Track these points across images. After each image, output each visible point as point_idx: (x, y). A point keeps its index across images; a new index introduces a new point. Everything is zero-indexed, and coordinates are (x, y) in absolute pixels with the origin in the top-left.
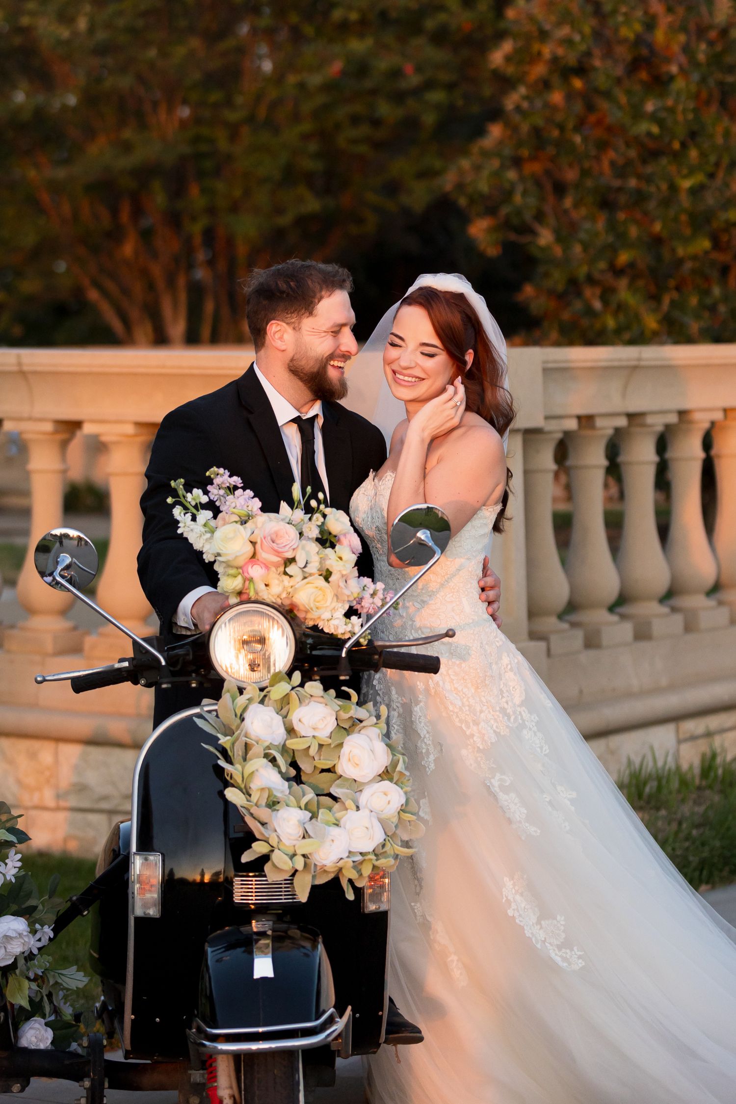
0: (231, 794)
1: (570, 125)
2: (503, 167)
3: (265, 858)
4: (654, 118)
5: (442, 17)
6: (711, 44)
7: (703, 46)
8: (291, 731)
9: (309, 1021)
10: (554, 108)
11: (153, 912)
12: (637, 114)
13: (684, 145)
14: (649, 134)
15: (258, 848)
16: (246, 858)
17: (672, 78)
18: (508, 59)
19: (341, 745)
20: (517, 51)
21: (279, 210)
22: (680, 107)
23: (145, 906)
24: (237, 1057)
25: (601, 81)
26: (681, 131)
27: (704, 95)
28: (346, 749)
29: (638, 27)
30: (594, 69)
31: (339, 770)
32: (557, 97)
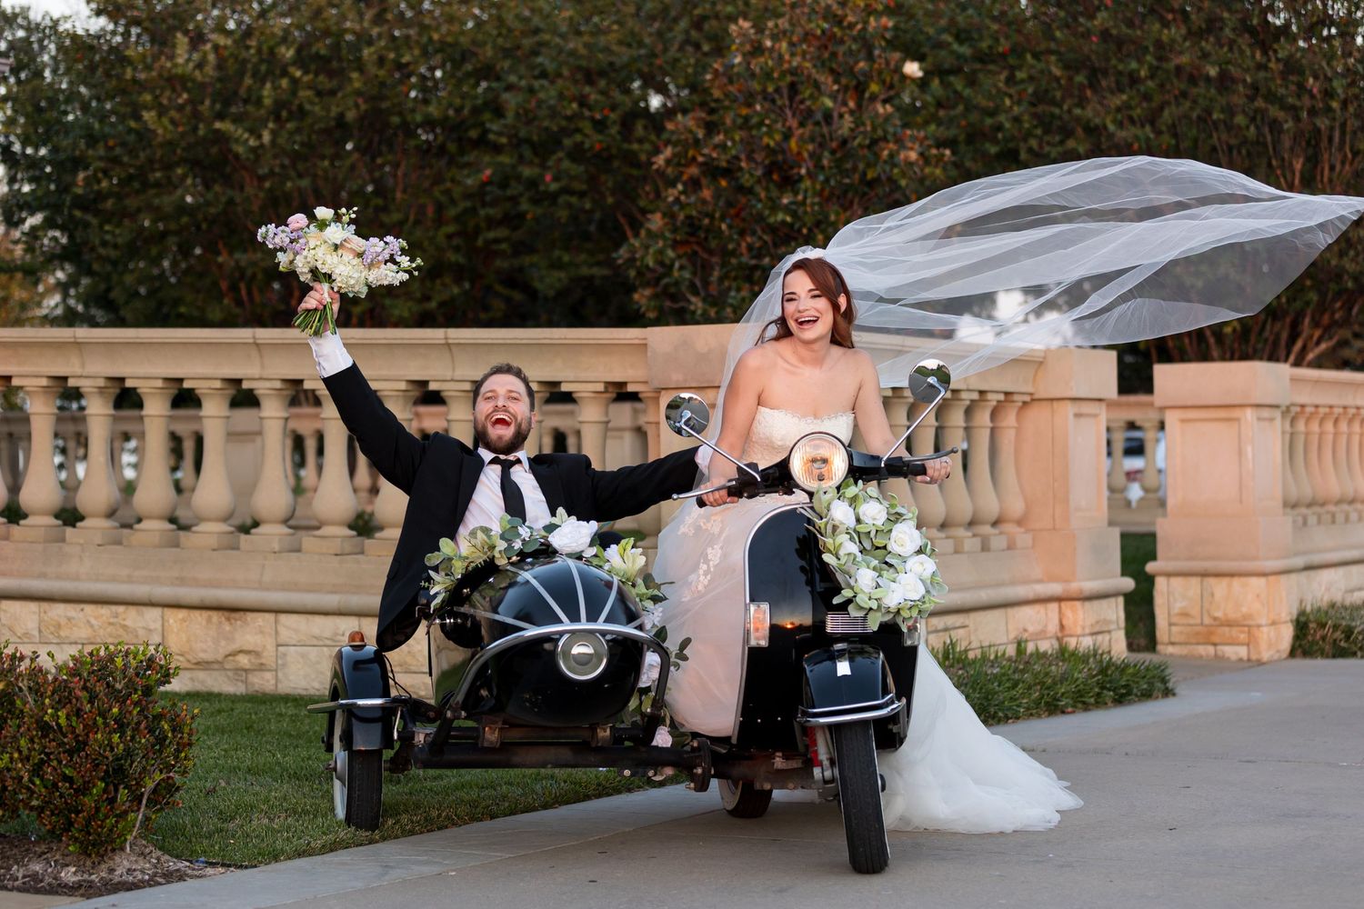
0: (827, 558)
1: (717, 215)
2: (665, 246)
3: (849, 601)
4: (786, 209)
5: (578, 138)
6: (833, 152)
7: (826, 154)
8: (858, 521)
9: (878, 699)
10: (704, 202)
11: (764, 643)
12: (775, 207)
13: (810, 230)
14: (784, 222)
15: (847, 593)
16: (836, 601)
17: (801, 178)
18: (668, 162)
19: (891, 531)
20: (674, 155)
21: (427, 298)
22: (809, 201)
23: (758, 639)
24: (830, 726)
25: (746, 180)
26: (809, 220)
27: (826, 193)
28: (894, 534)
29: (778, 137)
30: (741, 169)
31: (889, 548)
32: (707, 193)
